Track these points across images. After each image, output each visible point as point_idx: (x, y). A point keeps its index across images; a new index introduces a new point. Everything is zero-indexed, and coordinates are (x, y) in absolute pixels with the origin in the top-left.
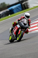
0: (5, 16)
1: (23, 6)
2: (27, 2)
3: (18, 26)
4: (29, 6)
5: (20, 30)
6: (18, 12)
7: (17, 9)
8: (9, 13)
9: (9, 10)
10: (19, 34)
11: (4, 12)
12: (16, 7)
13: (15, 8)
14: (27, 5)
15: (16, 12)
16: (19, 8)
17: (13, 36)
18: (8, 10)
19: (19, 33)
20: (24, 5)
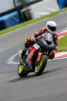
1: (22, 16)
2: (29, 8)
4: (32, 16)
5: (40, 54)
20: (24, 13)
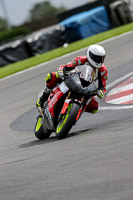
0: (50, 49)
3: (63, 88)
6: (96, 33)
7: (92, 24)
8: (63, 37)
9: (65, 26)
11: (47, 35)
12: (90, 17)
13: (86, 19)
14: (127, 12)
15: (89, 35)
16: (98, 20)
17: (46, 118)
18: (60, 26)
19: (63, 111)
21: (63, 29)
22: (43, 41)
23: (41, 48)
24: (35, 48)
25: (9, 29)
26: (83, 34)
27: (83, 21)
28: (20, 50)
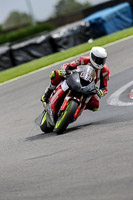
0: (75, 45)
5: (67, 98)
7: (116, 20)
8: (88, 33)
9: (90, 22)
10: (63, 111)
15: (114, 31)
16: (123, 16)
18: (85, 22)
21: (88, 25)
22: (68, 37)
23: (66, 43)
24: (60, 43)
25: (34, 25)
26: (108, 30)
27: (107, 17)
28: (45, 45)
